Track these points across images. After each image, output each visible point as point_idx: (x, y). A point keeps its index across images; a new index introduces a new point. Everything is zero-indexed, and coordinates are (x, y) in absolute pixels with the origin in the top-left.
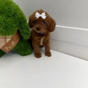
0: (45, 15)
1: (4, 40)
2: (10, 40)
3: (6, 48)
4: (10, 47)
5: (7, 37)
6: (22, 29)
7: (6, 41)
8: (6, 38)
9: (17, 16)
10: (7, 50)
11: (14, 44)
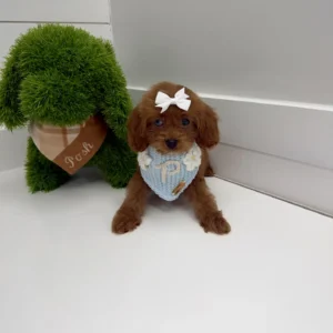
1: (60, 136)
2: (77, 139)
3: (67, 160)
4: (79, 158)
5: (68, 128)
6: (109, 105)
7: (65, 139)
8: (65, 132)
9: (91, 70)
11: (88, 149)
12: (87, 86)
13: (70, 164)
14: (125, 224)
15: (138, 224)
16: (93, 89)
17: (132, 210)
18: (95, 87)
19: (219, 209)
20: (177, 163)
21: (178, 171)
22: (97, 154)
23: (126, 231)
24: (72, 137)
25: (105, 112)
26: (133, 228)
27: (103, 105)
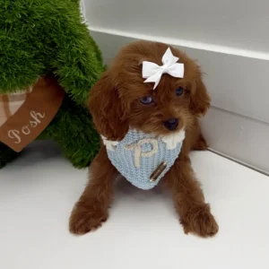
0: (177, 59)
2: (22, 106)
3: (11, 134)
4: (26, 130)
5: (9, 94)
6: (62, 64)
7: (6, 108)
8: (6, 100)
10: (17, 140)
11: (37, 119)
12: (31, 41)
13: (16, 139)
14: (86, 221)
15: (104, 220)
16: (40, 45)
17: (96, 202)
18: (43, 41)
19: (206, 202)
20: (154, 142)
21: (155, 151)
22: (51, 124)
23: (87, 231)
24: (15, 106)
25: (59, 72)
26: (97, 226)
27: (54, 63)
